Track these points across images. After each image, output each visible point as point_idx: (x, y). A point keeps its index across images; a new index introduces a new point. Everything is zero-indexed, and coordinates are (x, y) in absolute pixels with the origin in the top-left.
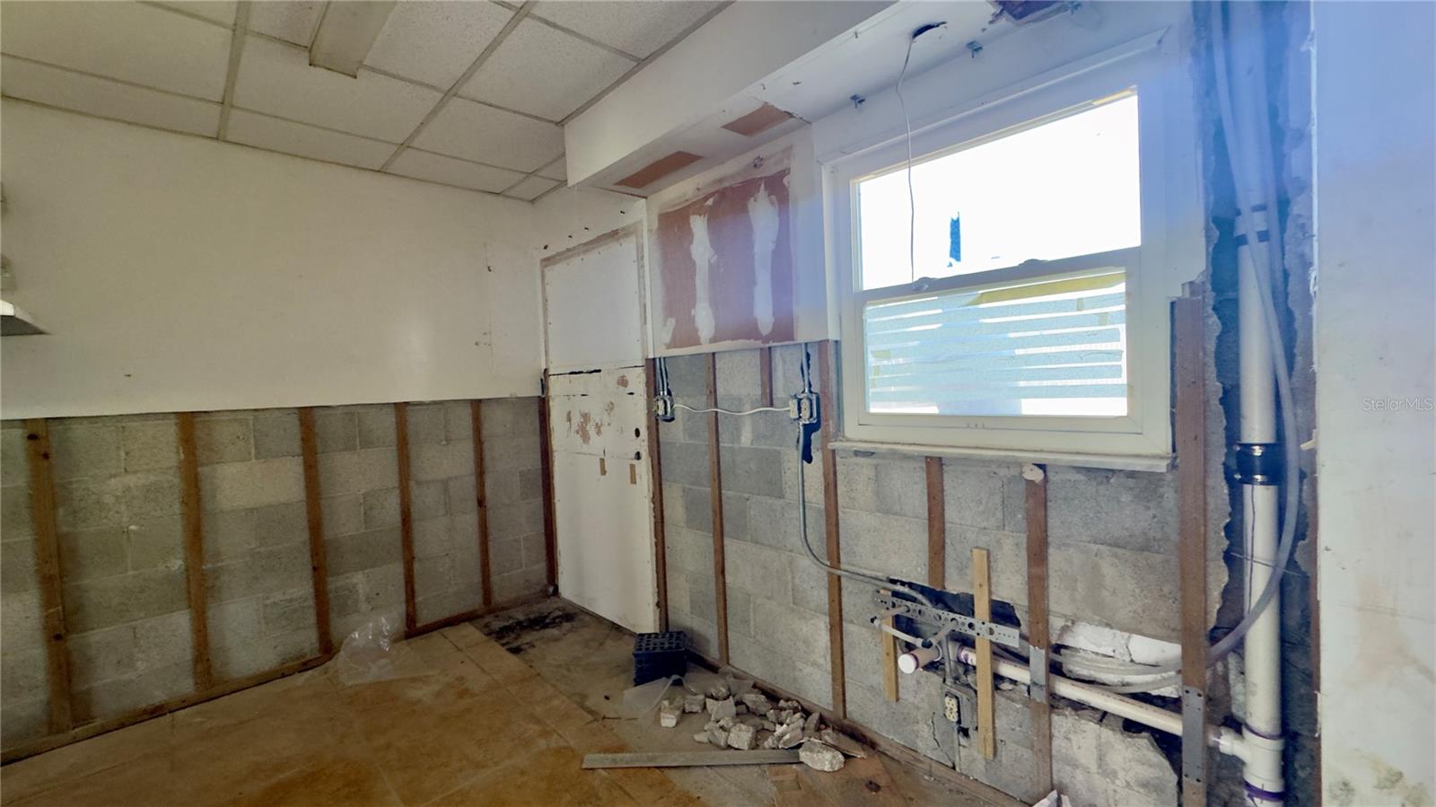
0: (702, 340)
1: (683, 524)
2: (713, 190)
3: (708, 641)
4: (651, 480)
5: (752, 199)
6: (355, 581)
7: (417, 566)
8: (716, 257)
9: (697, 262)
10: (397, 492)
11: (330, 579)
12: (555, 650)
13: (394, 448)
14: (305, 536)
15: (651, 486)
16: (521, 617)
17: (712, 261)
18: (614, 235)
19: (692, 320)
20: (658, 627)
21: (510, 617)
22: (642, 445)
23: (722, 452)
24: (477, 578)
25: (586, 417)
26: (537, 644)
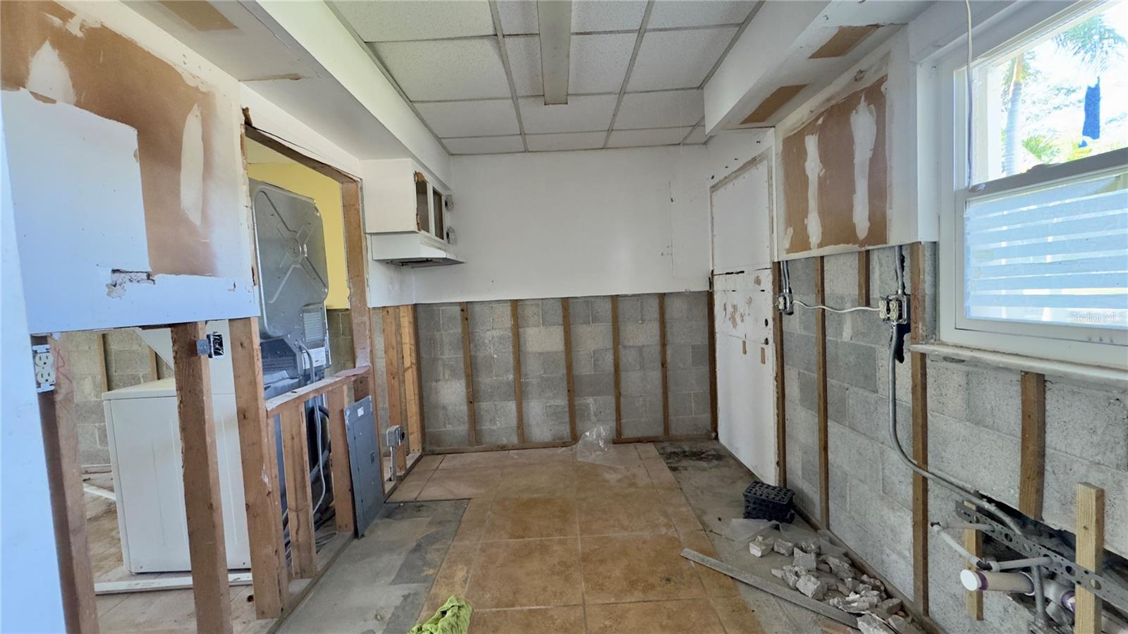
0: (812, 246)
1: (797, 402)
2: (823, 110)
3: (814, 505)
4: (775, 362)
5: (854, 111)
6: (588, 402)
7: (622, 399)
8: (824, 171)
9: (810, 177)
10: (612, 351)
11: (576, 398)
12: (699, 476)
13: (610, 324)
14: (564, 371)
15: (775, 367)
16: (687, 449)
17: (821, 175)
18: (753, 162)
19: (805, 228)
20: (777, 482)
21: (680, 447)
22: (769, 333)
23: (828, 345)
24: (660, 415)
25: (735, 307)
26: (689, 469)
